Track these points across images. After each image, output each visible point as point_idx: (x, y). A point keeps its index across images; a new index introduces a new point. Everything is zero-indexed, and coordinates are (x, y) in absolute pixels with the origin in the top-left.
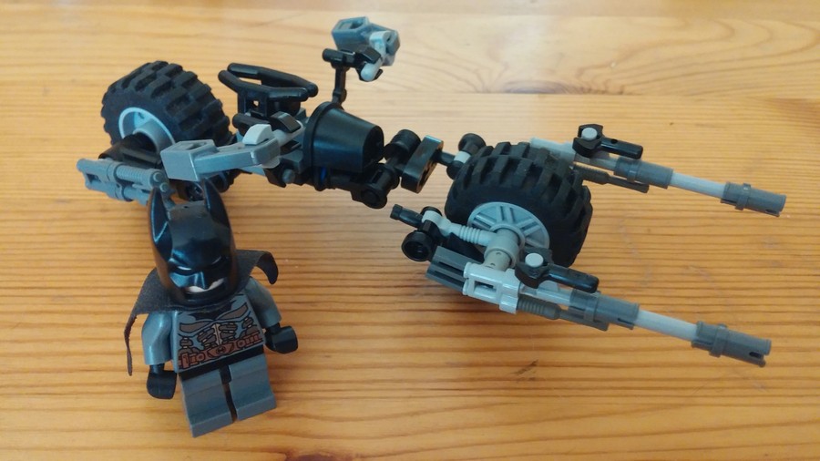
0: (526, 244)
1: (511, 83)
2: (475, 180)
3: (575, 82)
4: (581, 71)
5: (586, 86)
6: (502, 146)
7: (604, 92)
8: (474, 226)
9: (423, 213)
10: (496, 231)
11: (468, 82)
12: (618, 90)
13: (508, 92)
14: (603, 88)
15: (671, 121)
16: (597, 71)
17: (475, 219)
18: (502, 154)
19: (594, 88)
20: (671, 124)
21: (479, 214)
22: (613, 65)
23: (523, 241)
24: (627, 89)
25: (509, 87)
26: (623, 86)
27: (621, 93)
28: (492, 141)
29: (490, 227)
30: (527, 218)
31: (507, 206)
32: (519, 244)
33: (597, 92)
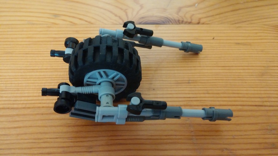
0: (116, 85)
2: (80, 63)
3: (176, 17)
4: (180, 9)
5: (181, 19)
6: (88, 41)
8: (88, 85)
9: (59, 88)
10: (100, 84)
11: (120, 18)
12: (197, 21)
14: (189, 20)
16: (188, 9)
17: (87, 81)
18: (89, 45)
19: (185, 20)
21: (89, 78)
22: (196, 5)
23: (114, 83)
24: (202, 21)
25: (140, 21)
26: (200, 19)
27: (198, 23)
28: (81, 40)
29: (96, 83)
30: (113, 73)
31: (101, 71)
32: (113, 86)
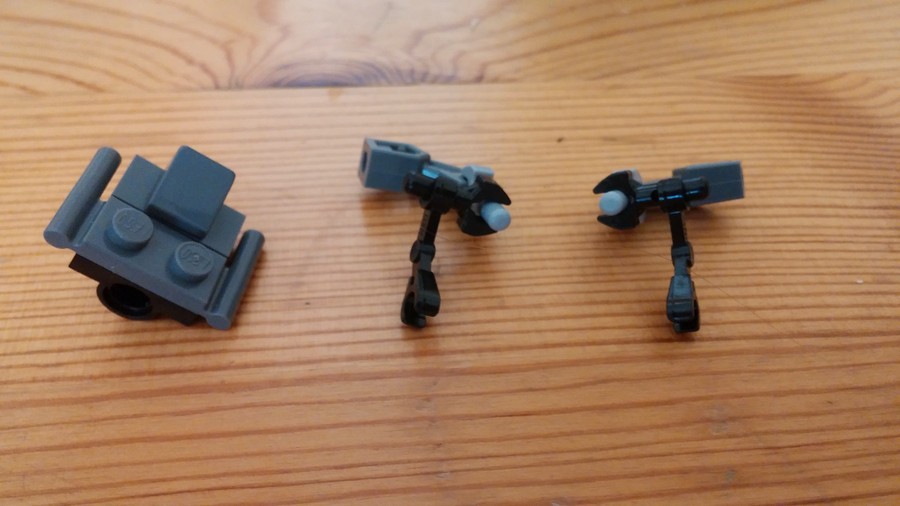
1: (286, 67)
3: (402, 59)
4: (418, 37)
5: (419, 67)
7: (449, 80)
11: (205, 68)
12: (475, 73)
13: (276, 85)
14: (449, 72)
15: (558, 134)
16: (446, 37)
19: (434, 71)
20: (560, 140)
22: (474, 22)
24: (492, 71)
25: (280, 75)
26: (485, 66)
27: (479, 79)
33: (436, 80)
